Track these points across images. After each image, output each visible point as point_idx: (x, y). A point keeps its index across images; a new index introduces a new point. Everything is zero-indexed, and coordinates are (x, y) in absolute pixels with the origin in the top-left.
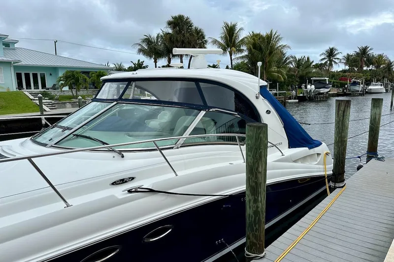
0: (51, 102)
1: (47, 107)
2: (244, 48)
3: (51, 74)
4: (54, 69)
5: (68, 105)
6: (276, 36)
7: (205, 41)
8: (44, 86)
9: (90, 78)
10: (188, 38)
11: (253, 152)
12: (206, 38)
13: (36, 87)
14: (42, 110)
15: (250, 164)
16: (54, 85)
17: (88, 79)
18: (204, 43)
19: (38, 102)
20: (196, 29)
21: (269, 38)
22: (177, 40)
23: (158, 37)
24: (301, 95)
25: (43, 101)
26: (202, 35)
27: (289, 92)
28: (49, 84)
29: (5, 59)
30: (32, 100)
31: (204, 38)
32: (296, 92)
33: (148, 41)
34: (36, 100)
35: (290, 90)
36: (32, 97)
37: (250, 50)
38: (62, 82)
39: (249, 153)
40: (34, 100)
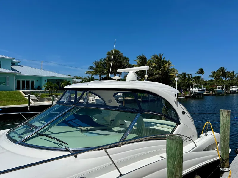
0: (36, 98)
1: (33, 101)
3: (37, 81)
4: (40, 78)
5: (46, 100)
8: (33, 87)
11: (172, 159)
13: (28, 88)
14: (30, 103)
15: (170, 169)
16: (39, 87)
19: (27, 98)
25: (31, 97)
29: (11, 72)
34: (27, 96)
36: (24, 95)
39: (169, 160)
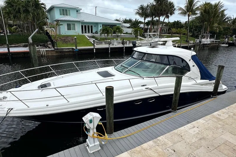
0: (96, 41)
2: (198, 12)
3: (95, 26)
4: (97, 24)
5: (103, 43)
6: (221, 5)
7: (174, 9)
8: (92, 32)
9: (113, 29)
10: (165, 8)
12: (175, 7)
13: (89, 32)
14: (94, 46)
16: (96, 31)
17: (112, 30)
18: (173, 10)
20: (170, 3)
21: (216, 6)
22: (158, 9)
23: (148, 6)
24: (231, 42)
26: (173, 5)
27: (224, 39)
28: (94, 31)
29: (78, 20)
30: (89, 40)
31: (174, 7)
32: (228, 40)
33: (142, 8)
35: (224, 38)
36: (88, 38)
37: (201, 13)
38: (101, 32)
40: (90, 40)
